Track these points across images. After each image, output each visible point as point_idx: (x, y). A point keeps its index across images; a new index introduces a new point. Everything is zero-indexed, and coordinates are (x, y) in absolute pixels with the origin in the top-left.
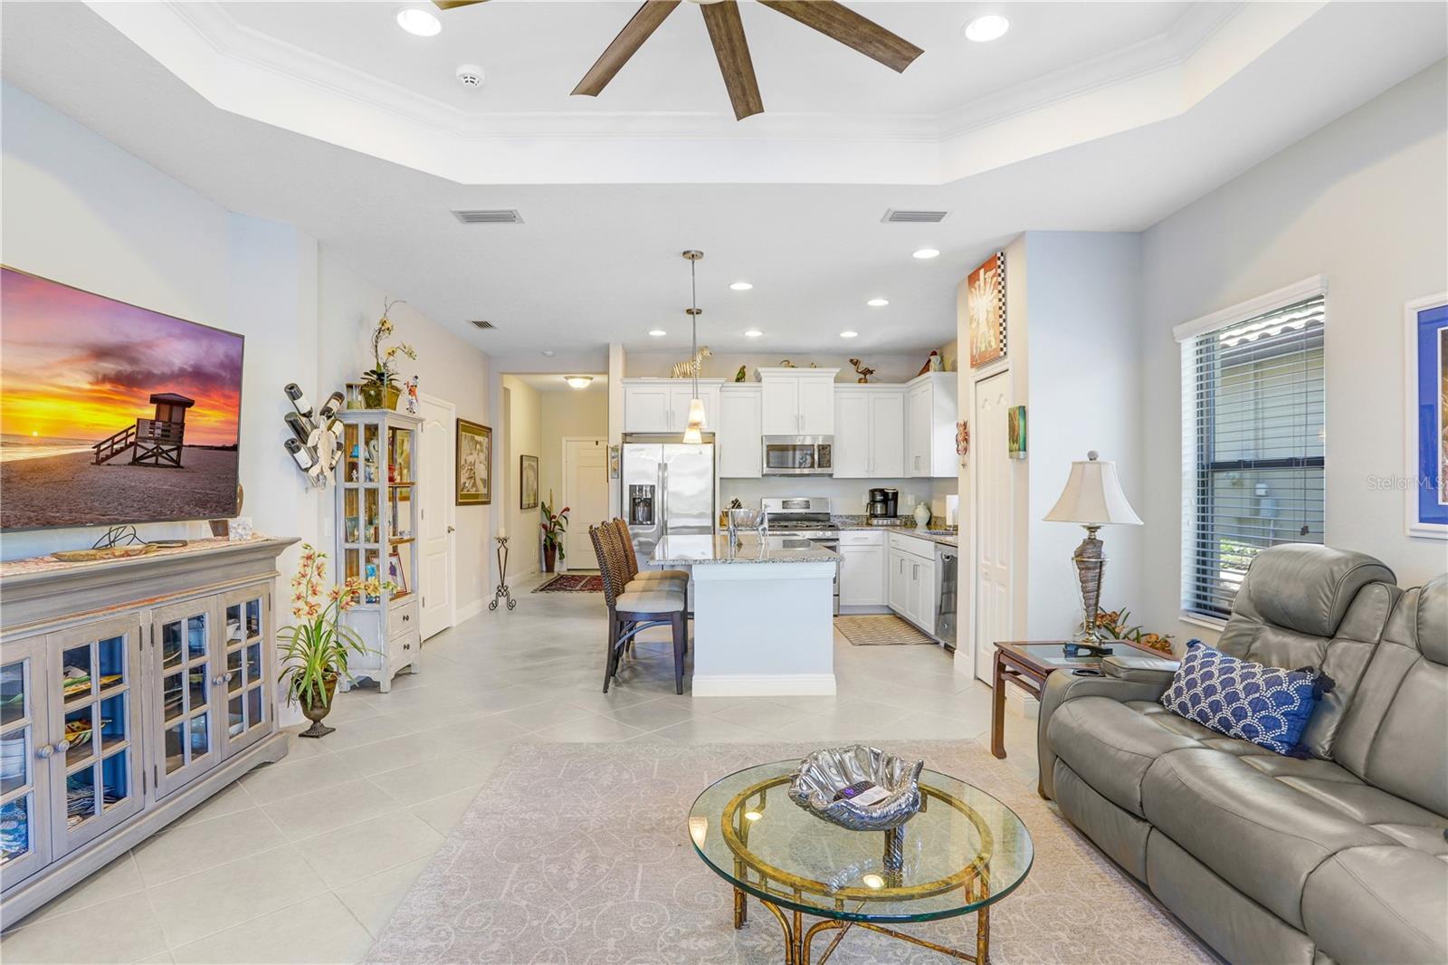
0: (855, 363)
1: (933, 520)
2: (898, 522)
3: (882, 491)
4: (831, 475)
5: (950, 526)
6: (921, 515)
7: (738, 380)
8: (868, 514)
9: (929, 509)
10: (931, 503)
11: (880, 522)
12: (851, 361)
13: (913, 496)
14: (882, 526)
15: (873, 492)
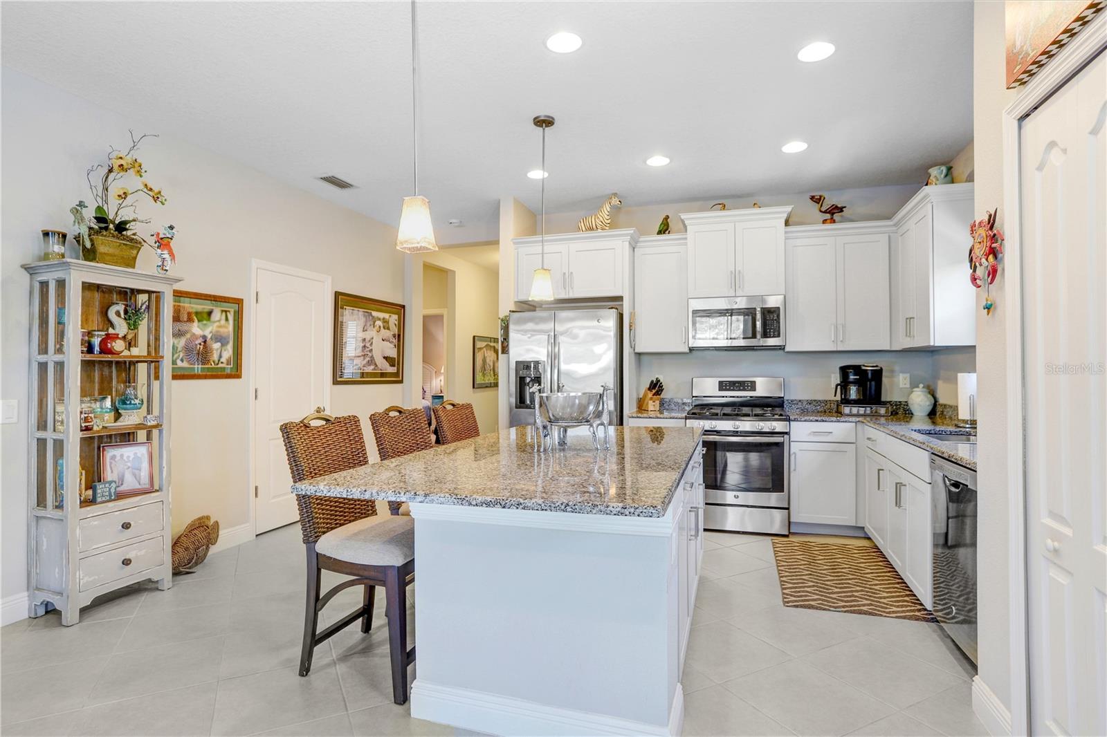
0: (817, 200)
1: (939, 409)
2: (882, 411)
3: (857, 369)
4: (782, 348)
5: (965, 422)
6: (919, 402)
7: (660, 232)
8: (838, 398)
9: (933, 394)
10: (936, 384)
11: (855, 410)
12: (812, 198)
13: (908, 375)
14: (858, 415)
15: (844, 370)
